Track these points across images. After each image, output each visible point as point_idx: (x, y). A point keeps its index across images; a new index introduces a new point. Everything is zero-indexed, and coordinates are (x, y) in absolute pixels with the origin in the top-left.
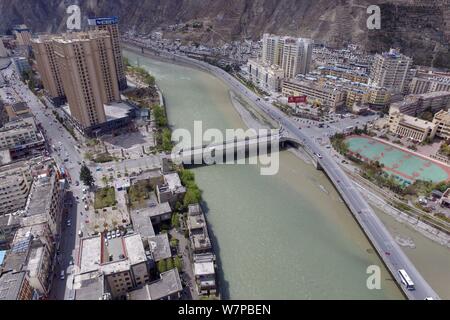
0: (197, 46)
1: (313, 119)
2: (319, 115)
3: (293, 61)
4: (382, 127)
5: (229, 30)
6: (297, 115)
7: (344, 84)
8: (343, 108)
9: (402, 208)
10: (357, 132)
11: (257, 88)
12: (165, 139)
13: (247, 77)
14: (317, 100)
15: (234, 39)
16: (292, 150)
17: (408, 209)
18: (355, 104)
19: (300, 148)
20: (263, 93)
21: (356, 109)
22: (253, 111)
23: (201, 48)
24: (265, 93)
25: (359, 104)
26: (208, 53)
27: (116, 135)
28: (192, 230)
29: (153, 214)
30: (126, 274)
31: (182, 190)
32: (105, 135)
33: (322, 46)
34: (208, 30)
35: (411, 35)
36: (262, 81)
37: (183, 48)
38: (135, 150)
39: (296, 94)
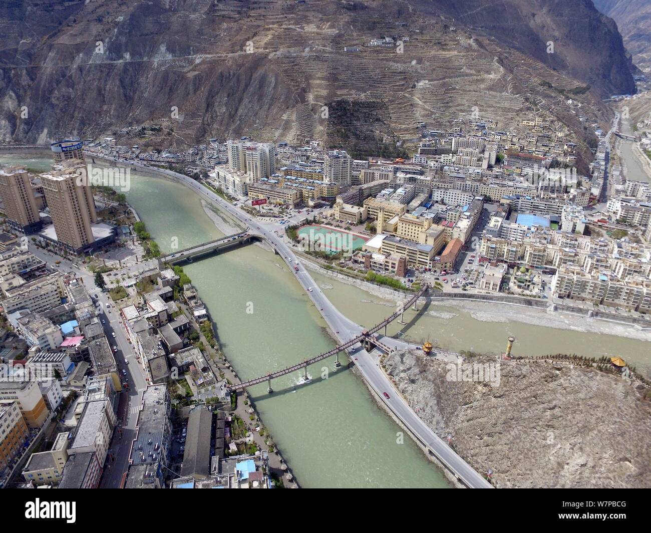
0: (159, 152)
1: (274, 217)
2: (280, 213)
3: (256, 167)
4: (329, 216)
5: (191, 132)
6: (261, 216)
7: (301, 183)
8: (300, 204)
9: (328, 268)
10: (308, 223)
11: (227, 194)
12: (152, 249)
13: (216, 184)
14: (278, 201)
15: (199, 142)
16: (257, 243)
17: (332, 268)
18: (310, 199)
19: (263, 241)
20: (231, 199)
21: (311, 203)
22: (225, 217)
23: (164, 155)
24: (234, 198)
25: (313, 198)
26: (172, 160)
27: (106, 252)
28: (189, 298)
29: (160, 293)
30: (156, 318)
31: (177, 277)
32: (97, 253)
33: (286, 145)
34: (169, 134)
35: (364, 128)
36: (231, 187)
37: (142, 155)
38: (129, 261)
39: (261, 197)
